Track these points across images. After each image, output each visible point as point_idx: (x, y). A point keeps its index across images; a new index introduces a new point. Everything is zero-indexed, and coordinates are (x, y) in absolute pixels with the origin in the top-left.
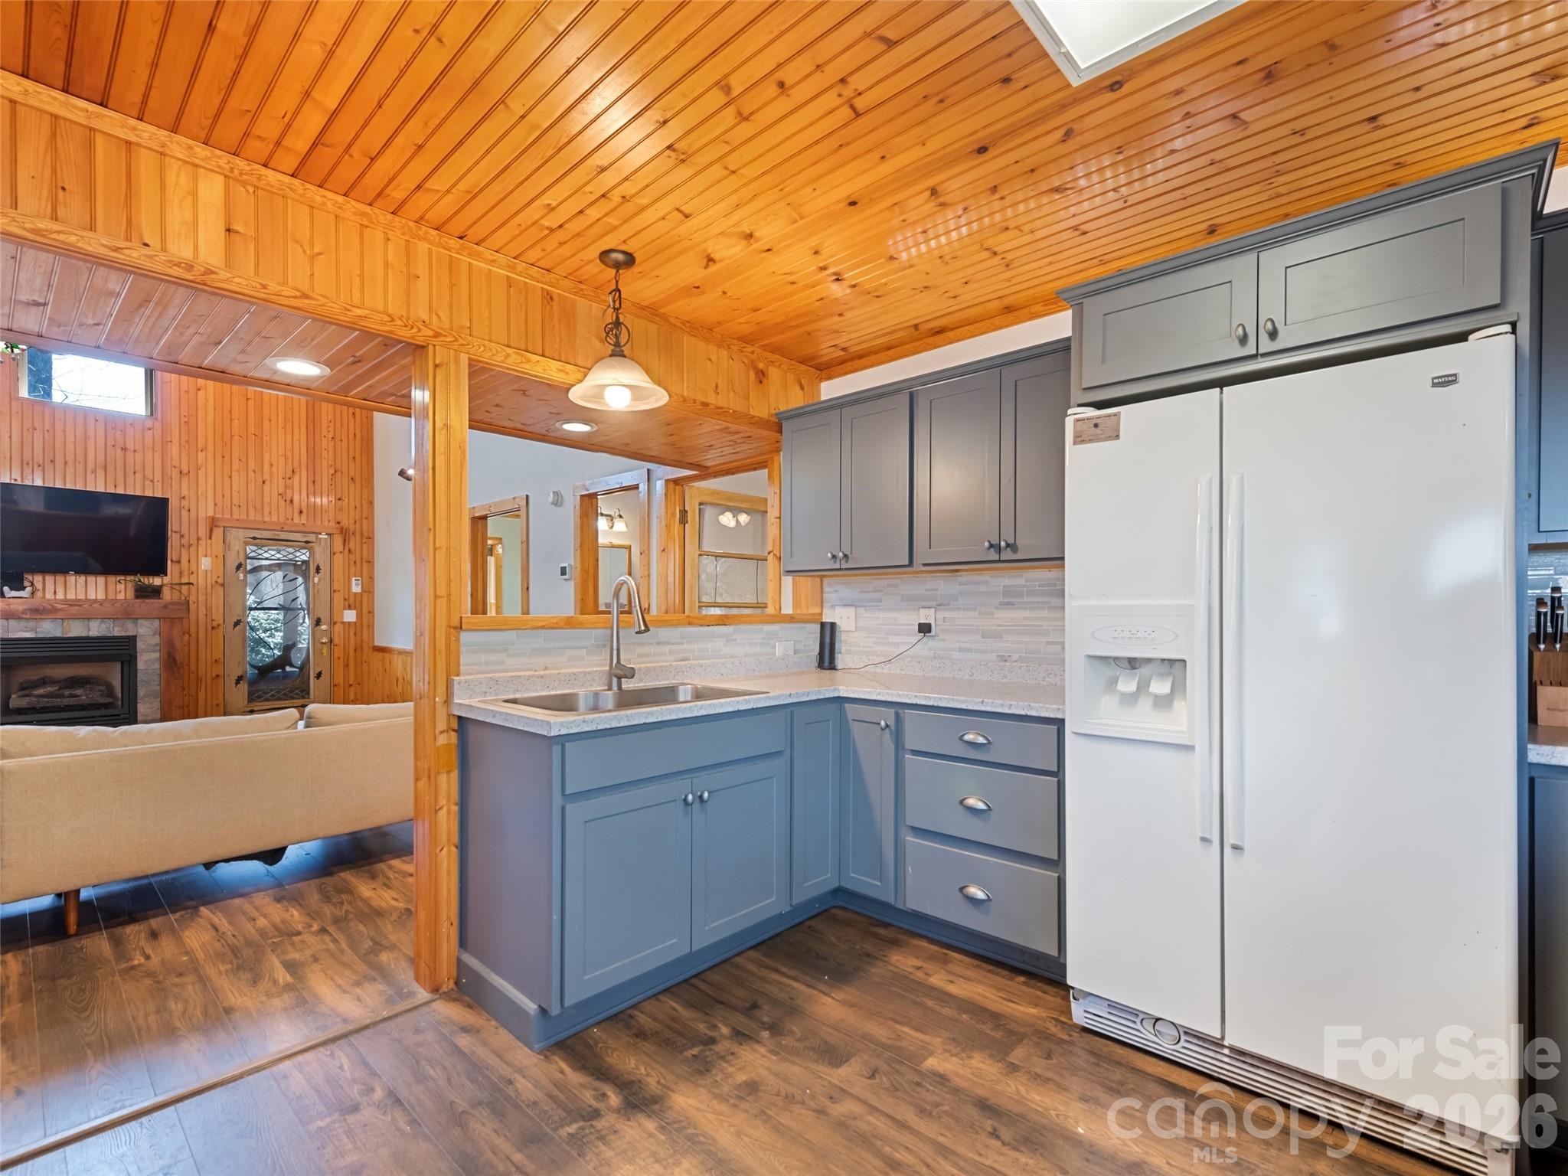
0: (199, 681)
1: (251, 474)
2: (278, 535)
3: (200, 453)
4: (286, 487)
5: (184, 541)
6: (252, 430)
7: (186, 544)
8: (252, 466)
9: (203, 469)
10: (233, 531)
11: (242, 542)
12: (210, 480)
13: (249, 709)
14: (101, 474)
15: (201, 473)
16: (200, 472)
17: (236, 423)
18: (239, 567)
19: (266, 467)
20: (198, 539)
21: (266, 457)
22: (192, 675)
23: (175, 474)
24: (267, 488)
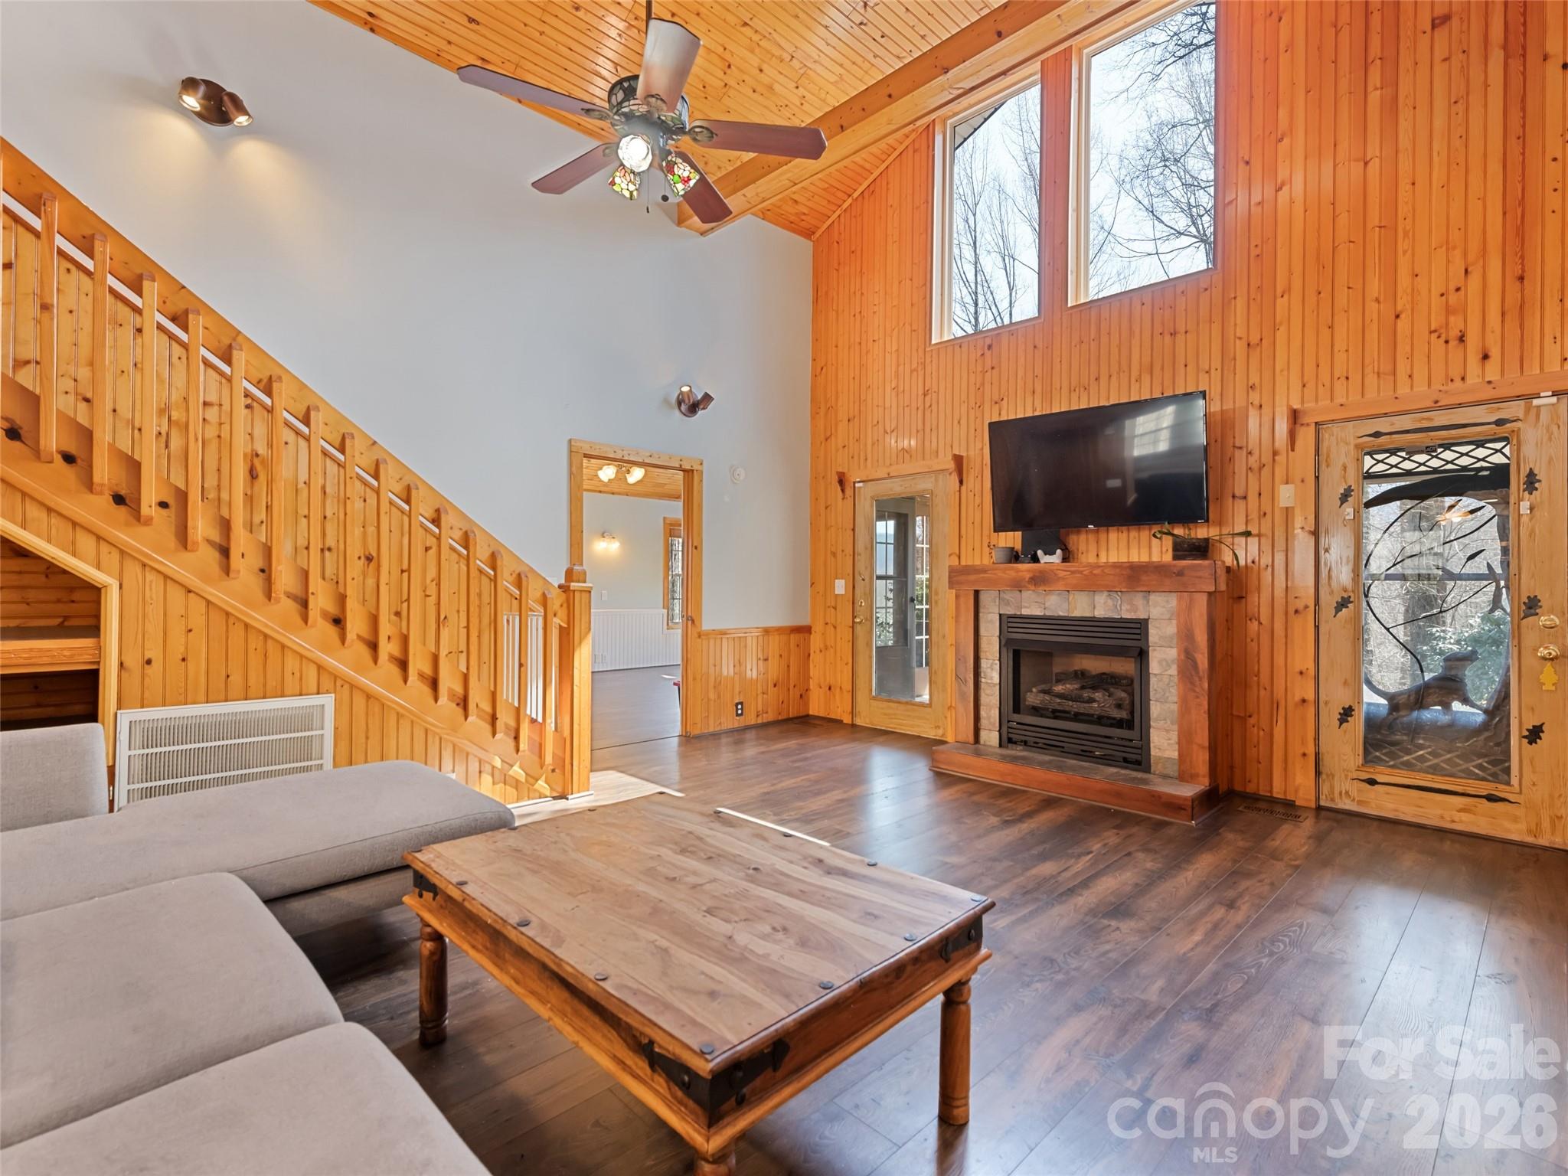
0: (1275, 705)
1: (1372, 307)
2: (1430, 419)
3: (1279, 301)
4: (1448, 311)
5: (1253, 461)
6: (1374, 219)
7: (1255, 466)
8: (1374, 287)
9: (1283, 329)
10: (1335, 428)
11: (1352, 447)
12: (1296, 344)
13: (1365, 776)
14: (1146, 379)
15: (1281, 334)
16: (1278, 333)
17: (1343, 220)
18: (1345, 497)
19: (1404, 280)
20: (1275, 453)
21: (1404, 264)
22: (1262, 692)
23: (1240, 346)
24: (1403, 325)
